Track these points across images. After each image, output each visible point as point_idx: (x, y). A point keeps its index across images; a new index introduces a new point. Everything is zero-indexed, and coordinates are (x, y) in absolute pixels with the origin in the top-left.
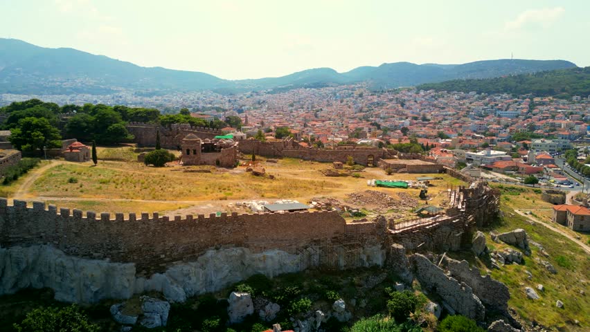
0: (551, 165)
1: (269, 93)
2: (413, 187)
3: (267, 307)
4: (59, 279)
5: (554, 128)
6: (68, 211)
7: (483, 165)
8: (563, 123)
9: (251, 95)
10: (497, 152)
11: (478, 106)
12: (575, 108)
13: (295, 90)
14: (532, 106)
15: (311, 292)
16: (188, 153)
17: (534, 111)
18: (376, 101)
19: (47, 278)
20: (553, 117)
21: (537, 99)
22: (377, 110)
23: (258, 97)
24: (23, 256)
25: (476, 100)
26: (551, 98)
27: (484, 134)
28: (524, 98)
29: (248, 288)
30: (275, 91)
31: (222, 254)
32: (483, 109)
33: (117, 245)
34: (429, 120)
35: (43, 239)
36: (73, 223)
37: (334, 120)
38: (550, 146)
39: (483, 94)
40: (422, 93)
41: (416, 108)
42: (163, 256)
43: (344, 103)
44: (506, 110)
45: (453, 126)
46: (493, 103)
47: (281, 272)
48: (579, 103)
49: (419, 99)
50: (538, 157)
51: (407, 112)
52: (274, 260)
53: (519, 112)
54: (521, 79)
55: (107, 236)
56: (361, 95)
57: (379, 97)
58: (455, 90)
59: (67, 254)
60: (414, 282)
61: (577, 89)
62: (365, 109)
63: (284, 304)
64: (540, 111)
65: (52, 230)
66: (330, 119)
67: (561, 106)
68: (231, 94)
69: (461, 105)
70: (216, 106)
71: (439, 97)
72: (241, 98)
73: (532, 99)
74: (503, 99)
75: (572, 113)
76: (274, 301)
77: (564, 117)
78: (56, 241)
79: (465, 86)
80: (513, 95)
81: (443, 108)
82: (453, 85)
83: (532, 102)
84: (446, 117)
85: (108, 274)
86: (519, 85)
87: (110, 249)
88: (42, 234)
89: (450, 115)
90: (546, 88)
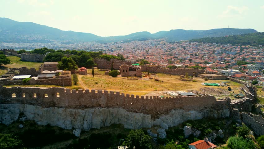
0: (260, 76)
1: (122, 43)
2: (221, 86)
3: (197, 132)
4: (126, 120)
5: (253, 59)
6: (129, 95)
7: (230, 76)
8: (257, 57)
9: (114, 44)
10: (235, 70)
11: (217, 49)
12: (260, 50)
13: (134, 42)
14: (242, 49)
15: (210, 127)
16: (124, 72)
17: (243, 52)
18: (172, 47)
19: (121, 120)
20: (252, 54)
21: (243, 46)
22: (174, 51)
23: (117, 45)
24: (114, 112)
25: (217, 47)
26: (249, 46)
27: (224, 62)
28: (237, 46)
29: (190, 125)
30: (124, 42)
31: (177, 112)
32: (220, 51)
33: (146, 108)
34: (198, 56)
35: (118, 106)
36: (131, 100)
37: (156, 55)
38: (255, 68)
39: (219, 44)
40: (192, 43)
41: (191, 50)
42: (159, 112)
43: (157, 47)
44: (230, 51)
45: (209, 58)
46: (224, 48)
47: (195, 119)
48: (262, 48)
49: (191, 46)
50: (254, 72)
51: (187, 52)
52: (193, 114)
53: (236, 52)
54: (235, 37)
55: (142, 104)
56: (164, 44)
57: (173, 45)
58: (207, 42)
59: (128, 111)
60: (242, 123)
61: (260, 42)
62: (169, 50)
63: (202, 131)
64: (245, 52)
65: (122, 102)
66: (154, 55)
67: (254, 49)
68: (105, 43)
69: (210, 49)
70: (100, 48)
71: (200, 45)
72: (110, 45)
73: (241, 46)
74: (228, 46)
75: (259, 53)
76: (199, 130)
77: (256, 54)
78: (124, 106)
79: (211, 40)
80: (232, 45)
81: (203, 50)
82: (205, 40)
83: (241, 48)
84: (205, 54)
85: (143, 119)
86: (235, 40)
87: (143, 109)
88: (118, 104)
89: (206, 53)
90: (246, 41)
